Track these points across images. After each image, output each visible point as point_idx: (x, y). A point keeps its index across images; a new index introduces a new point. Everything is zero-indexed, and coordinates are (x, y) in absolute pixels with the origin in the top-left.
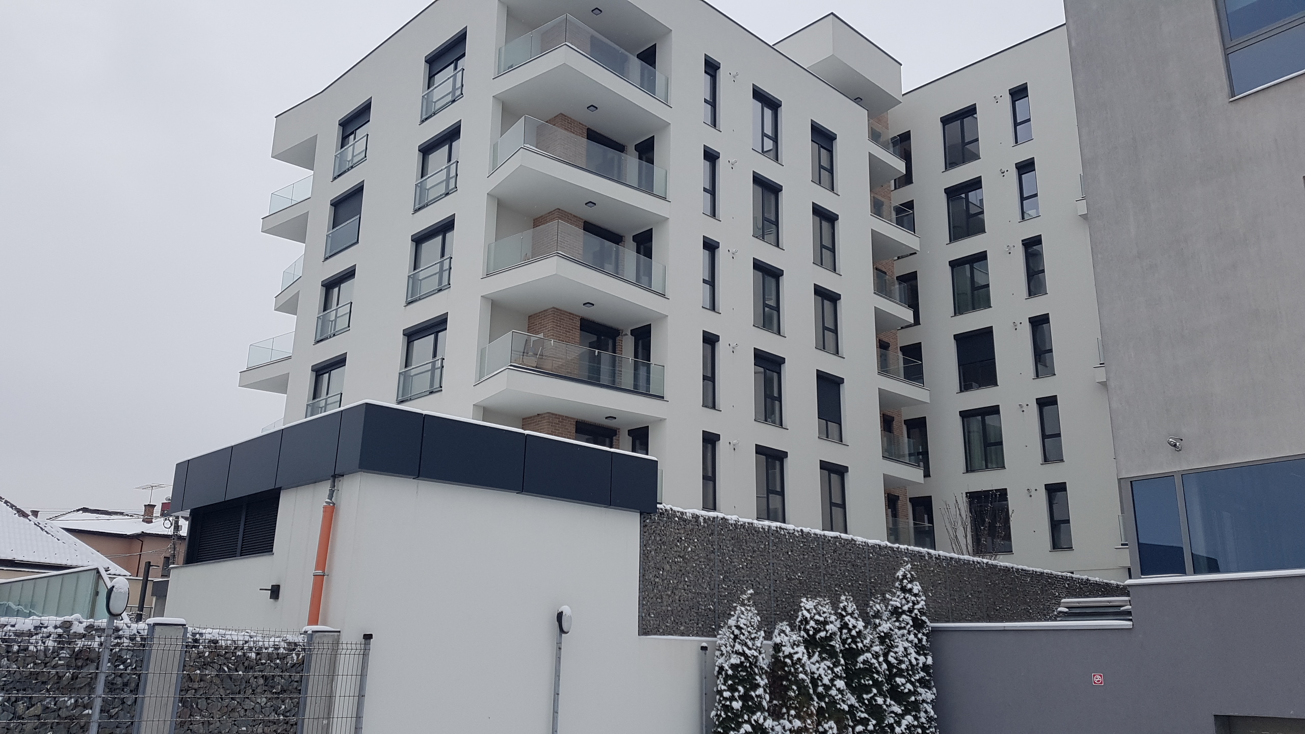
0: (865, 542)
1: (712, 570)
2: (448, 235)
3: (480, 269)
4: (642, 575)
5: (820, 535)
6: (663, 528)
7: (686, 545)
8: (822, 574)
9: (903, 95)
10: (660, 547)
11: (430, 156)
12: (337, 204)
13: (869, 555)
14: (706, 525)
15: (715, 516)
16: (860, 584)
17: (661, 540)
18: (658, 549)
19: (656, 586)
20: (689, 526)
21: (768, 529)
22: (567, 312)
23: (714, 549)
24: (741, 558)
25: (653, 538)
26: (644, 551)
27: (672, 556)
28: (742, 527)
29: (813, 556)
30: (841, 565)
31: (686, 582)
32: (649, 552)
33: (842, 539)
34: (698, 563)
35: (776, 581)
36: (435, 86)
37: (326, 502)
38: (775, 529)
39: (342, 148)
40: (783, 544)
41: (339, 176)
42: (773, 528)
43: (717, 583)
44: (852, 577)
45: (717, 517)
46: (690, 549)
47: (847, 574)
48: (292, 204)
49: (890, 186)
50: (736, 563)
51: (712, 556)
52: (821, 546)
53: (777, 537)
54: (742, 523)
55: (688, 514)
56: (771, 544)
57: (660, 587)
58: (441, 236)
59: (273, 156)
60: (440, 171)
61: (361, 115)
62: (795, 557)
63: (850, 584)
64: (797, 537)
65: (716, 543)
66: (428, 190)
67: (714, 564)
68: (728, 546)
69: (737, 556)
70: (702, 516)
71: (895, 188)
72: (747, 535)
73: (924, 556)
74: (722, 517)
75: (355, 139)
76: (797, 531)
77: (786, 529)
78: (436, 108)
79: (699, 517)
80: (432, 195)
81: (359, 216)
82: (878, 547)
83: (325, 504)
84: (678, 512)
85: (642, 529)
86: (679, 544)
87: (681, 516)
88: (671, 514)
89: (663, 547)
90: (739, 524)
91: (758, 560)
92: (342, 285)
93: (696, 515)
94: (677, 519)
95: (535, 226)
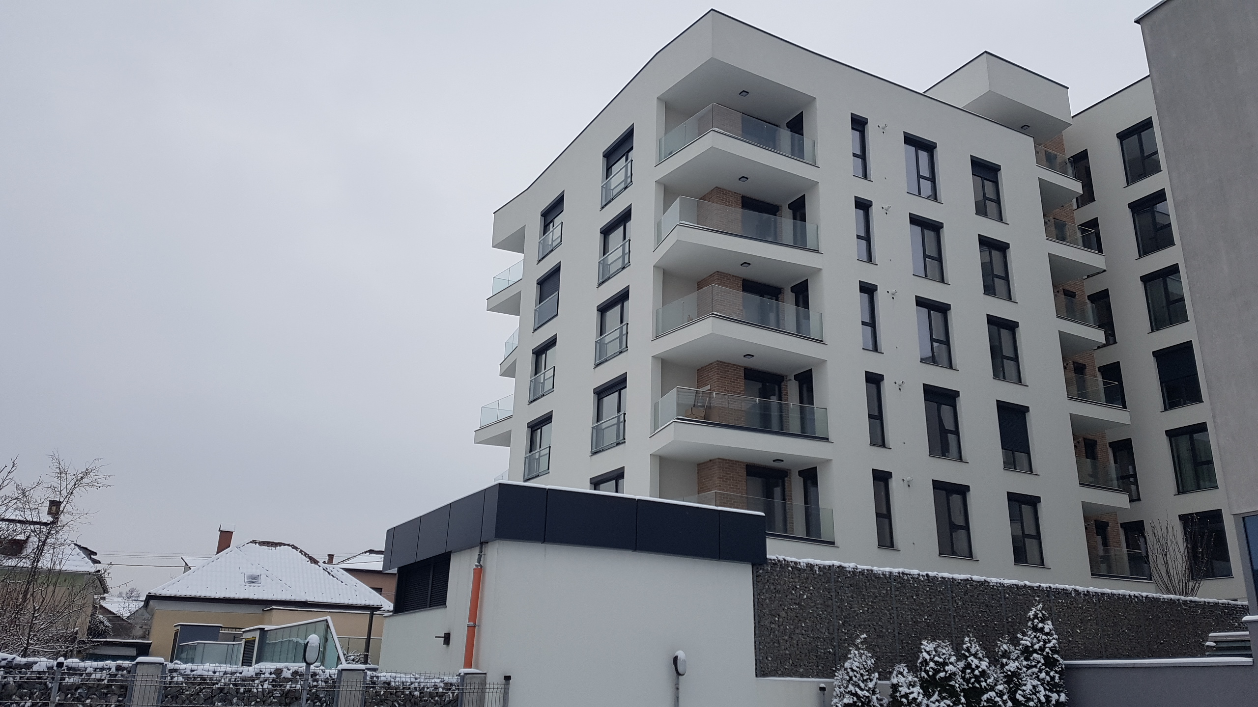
0: (1000, 583)
1: (831, 616)
2: (625, 304)
3: (650, 332)
4: (757, 621)
5: (948, 578)
6: (776, 577)
7: (801, 593)
8: (952, 616)
9: (1073, 117)
10: (774, 595)
11: (610, 236)
12: (541, 283)
13: (1005, 596)
14: (821, 573)
15: (831, 565)
16: (996, 624)
17: (775, 589)
18: (773, 598)
19: (773, 631)
20: (804, 575)
21: (890, 575)
22: (730, 364)
23: (832, 596)
24: (861, 604)
25: (767, 587)
26: (758, 599)
27: (787, 603)
28: (861, 574)
29: (942, 599)
30: (973, 607)
31: (803, 627)
32: (763, 600)
33: (973, 581)
34: (815, 609)
35: (901, 624)
36: (612, 176)
37: (476, 565)
38: (897, 574)
39: (544, 235)
40: (907, 588)
41: (543, 258)
42: (895, 574)
43: (836, 627)
44: (987, 618)
45: (833, 565)
46: (805, 597)
47: (980, 615)
48: (509, 285)
49: (1071, 206)
50: (856, 609)
51: (830, 602)
52: (950, 589)
53: (899, 582)
54: (860, 570)
55: (802, 564)
56: (893, 589)
57: (777, 632)
58: (620, 305)
59: (494, 245)
60: (617, 249)
61: (555, 208)
62: (921, 601)
63: (984, 624)
64: (923, 581)
65: (834, 590)
66: (610, 265)
67: (832, 610)
68: (847, 592)
69: (857, 602)
70: (817, 565)
71: (1078, 207)
72: (866, 581)
73: (1071, 593)
74: (838, 565)
75: (553, 226)
76: (922, 576)
77: (910, 575)
78: (614, 195)
79: (814, 566)
80: (613, 270)
81: (557, 293)
82: (1015, 587)
83: (475, 567)
84: (792, 562)
85: (755, 579)
86: (793, 592)
87: (795, 566)
88: (784, 564)
89: (777, 595)
90: (858, 571)
91: (880, 605)
92: (547, 352)
93: (811, 564)
94: (790, 569)
95: (699, 288)
